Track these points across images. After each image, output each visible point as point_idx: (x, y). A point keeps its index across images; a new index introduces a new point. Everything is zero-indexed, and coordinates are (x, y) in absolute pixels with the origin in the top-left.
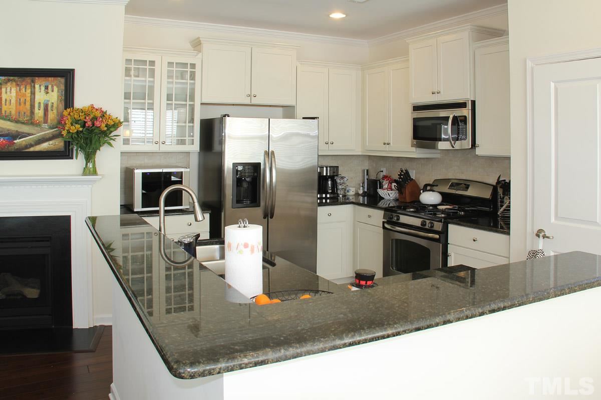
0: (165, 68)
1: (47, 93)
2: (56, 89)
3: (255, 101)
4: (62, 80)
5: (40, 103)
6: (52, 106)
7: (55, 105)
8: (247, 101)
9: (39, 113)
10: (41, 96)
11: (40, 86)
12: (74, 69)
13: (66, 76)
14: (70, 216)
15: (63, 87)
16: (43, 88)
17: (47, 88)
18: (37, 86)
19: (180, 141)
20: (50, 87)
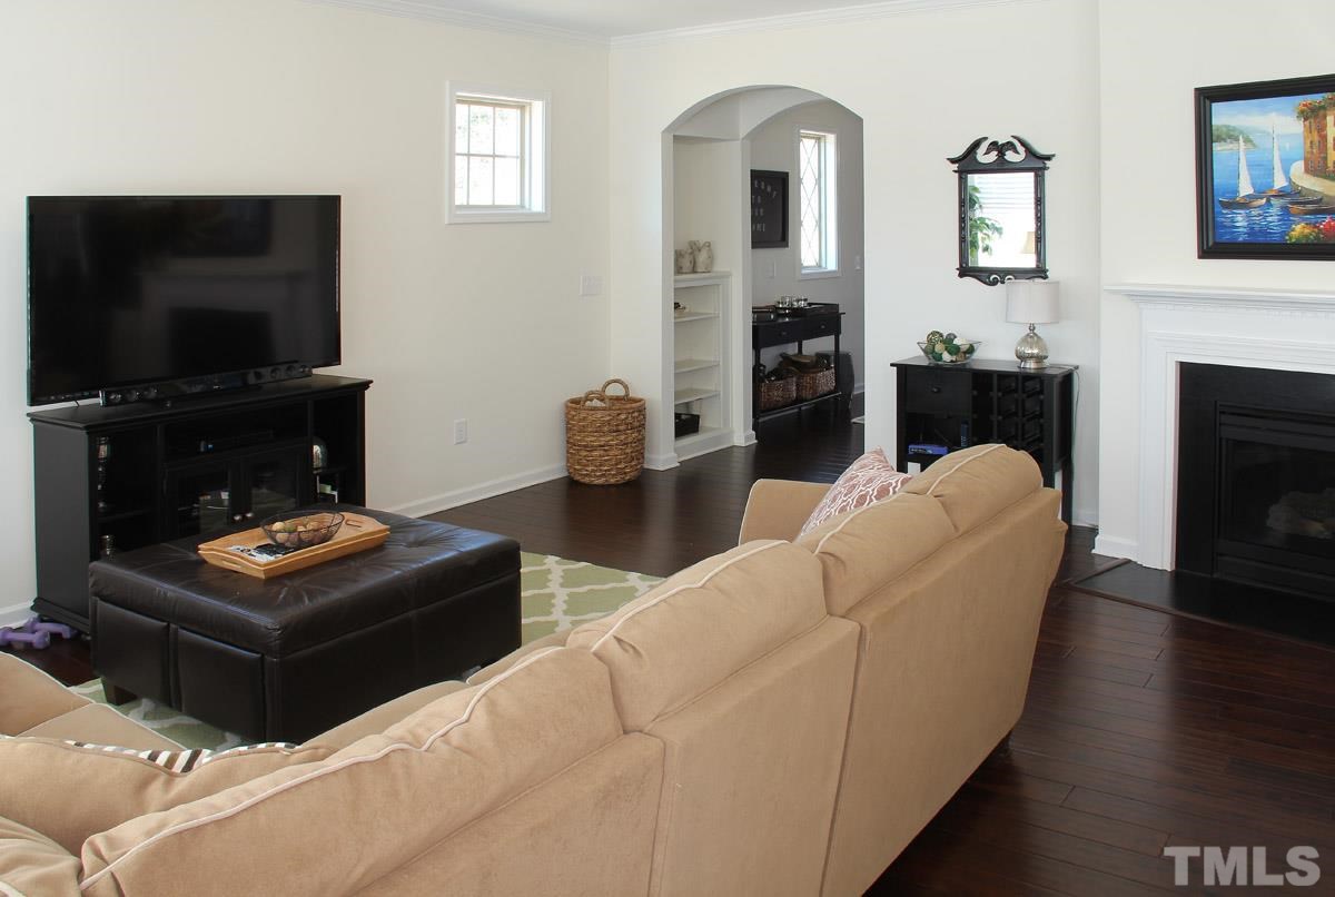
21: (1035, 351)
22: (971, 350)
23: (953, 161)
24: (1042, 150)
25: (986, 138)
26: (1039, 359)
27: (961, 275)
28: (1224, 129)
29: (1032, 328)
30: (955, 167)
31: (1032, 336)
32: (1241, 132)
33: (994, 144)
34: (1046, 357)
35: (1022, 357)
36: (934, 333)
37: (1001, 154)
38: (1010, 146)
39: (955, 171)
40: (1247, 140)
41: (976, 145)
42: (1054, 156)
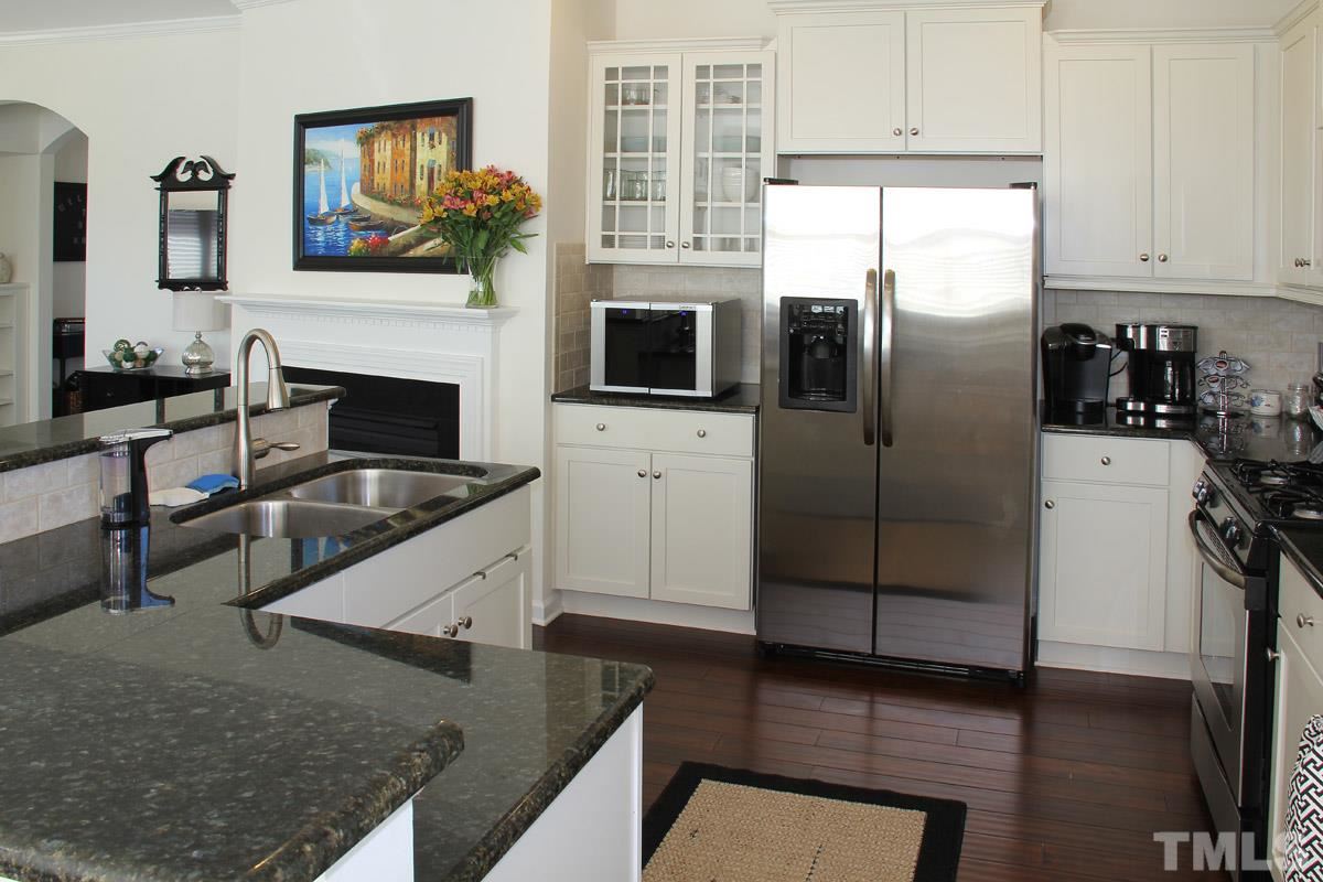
0: (691, 81)
1: (433, 147)
2: (444, 138)
3: (916, 146)
4: (453, 120)
5: (422, 167)
6: (440, 171)
7: (444, 170)
8: (897, 146)
9: (421, 184)
10: (424, 155)
11: (423, 134)
12: (471, 99)
13: (457, 112)
14: (458, 386)
15: (454, 135)
16: (427, 139)
17: (432, 137)
18: (419, 135)
19: (728, 242)
20: (436, 134)
21: (198, 358)
22: (152, 356)
23: (156, 179)
24: (227, 170)
25: (183, 158)
26: (204, 364)
27: (161, 287)
28: (312, 153)
29: (199, 336)
30: (158, 184)
31: (199, 344)
32: (323, 156)
33: (190, 164)
34: (211, 363)
35: (189, 364)
36: (122, 341)
37: (195, 174)
38: (202, 166)
39: (157, 189)
40: (326, 163)
41: (175, 164)
42: (234, 175)
